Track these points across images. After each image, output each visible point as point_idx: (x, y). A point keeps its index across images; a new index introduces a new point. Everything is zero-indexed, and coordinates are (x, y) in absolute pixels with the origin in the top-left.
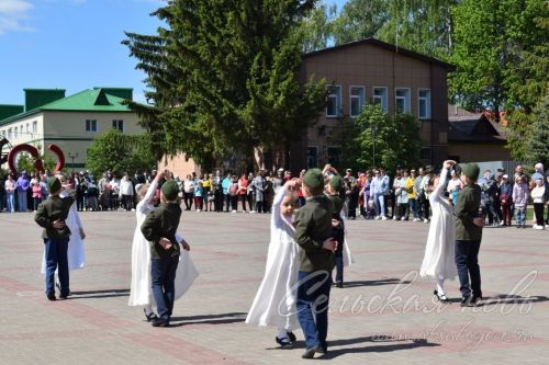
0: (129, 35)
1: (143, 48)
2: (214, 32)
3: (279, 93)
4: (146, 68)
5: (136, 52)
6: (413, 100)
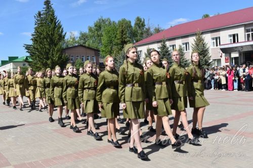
0: (25, 45)
1: (28, 47)
2: (41, 44)
4: (29, 52)
5: (26, 48)
6: (91, 58)
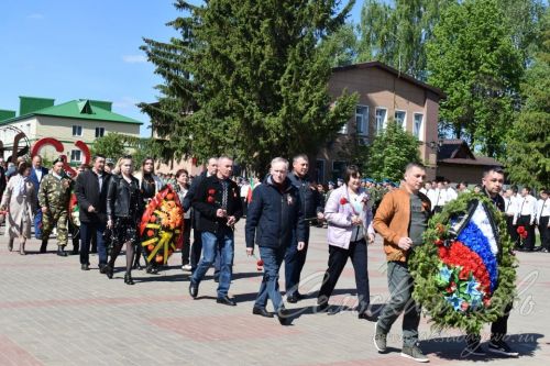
0: (147, 41)
3: (312, 103)
6: (409, 122)
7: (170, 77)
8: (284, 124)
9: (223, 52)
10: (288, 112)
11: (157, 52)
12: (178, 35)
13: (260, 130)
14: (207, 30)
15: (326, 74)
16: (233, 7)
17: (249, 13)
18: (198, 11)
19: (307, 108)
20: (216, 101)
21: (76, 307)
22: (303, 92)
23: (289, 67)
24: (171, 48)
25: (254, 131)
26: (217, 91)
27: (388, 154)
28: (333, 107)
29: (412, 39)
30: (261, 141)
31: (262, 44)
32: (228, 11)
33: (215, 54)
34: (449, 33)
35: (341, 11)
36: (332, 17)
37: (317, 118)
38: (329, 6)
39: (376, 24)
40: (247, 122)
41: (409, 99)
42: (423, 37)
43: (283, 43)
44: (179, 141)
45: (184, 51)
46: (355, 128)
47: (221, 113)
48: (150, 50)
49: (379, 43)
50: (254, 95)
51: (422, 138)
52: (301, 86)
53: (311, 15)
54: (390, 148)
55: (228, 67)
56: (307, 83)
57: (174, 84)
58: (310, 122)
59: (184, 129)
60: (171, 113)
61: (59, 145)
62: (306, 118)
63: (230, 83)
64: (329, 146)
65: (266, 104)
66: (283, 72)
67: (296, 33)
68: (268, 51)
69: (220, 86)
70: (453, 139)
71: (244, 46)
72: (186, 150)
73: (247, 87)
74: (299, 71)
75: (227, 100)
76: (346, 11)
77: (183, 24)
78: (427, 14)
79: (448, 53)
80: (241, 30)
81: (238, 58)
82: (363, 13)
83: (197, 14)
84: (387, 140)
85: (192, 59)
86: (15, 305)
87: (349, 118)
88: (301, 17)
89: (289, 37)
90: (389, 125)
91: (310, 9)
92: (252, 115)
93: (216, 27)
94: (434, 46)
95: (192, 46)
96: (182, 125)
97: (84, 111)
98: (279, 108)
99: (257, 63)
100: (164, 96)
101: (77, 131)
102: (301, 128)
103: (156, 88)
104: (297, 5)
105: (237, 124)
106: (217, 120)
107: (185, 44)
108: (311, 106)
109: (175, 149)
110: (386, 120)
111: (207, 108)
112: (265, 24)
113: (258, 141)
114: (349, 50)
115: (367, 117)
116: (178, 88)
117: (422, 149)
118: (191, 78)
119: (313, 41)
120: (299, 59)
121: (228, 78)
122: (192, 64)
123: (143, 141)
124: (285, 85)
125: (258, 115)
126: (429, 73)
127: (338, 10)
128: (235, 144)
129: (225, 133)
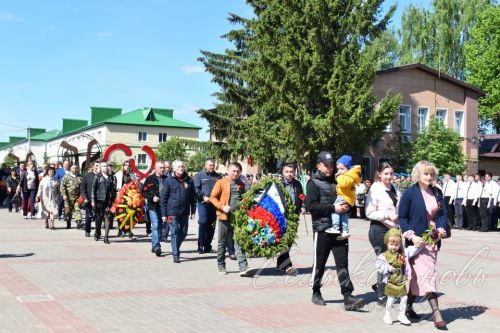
0: (204, 53)
3: (357, 105)
6: (450, 119)
7: (226, 85)
8: (333, 124)
9: (273, 60)
10: (335, 114)
11: (213, 63)
12: (232, 46)
13: (309, 131)
14: (259, 41)
15: (370, 77)
16: (283, 19)
17: (297, 23)
18: (249, 24)
19: (353, 109)
20: (268, 105)
21: (150, 298)
22: (349, 95)
23: (335, 72)
24: (225, 58)
25: (305, 131)
26: (270, 96)
27: (432, 150)
28: (378, 108)
29: (450, 42)
30: (311, 142)
31: (310, 51)
32: (278, 22)
33: (267, 62)
34: (487, 35)
35: (383, 18)
36: (374, 24)
37: (363, 119)
38: (371, 14)
39: (416, 28)
40: (297, 124)
41: (450, 98)
42: (461, 39)
43: (329, 50)
44: (235, 143)
45: (238, 61)
46: (399, 127)
47: (273, 116)
48: (207, 61)
49: (419, 46)
50: (303, 99)
51: (463, 133)
52: (347, 89)
53: (355, 23)
54: (433, 144)
55: (279, 74)
56: (353, 86)
57: (230, 91)
58: (356, 122)
59: (240, 132)
60: (228, 118)
61: (127, 150)
62: (352, 119)
63: (281, 89)
64: (375, 144)
65: (315, 107)
66: (330, 77)
67: (341, 40)
68: (315, 57)
69: (271, 91)
70: (492, 134)
71: (293, 54)
72: (241, 151)
73: (296, 92)
74: (345, 75)
75: (278, 105)
76: (387, 18)
77: (236, 36)
78: (464, 18)
79: (486, 53)
80: (290, 40)
81: (288, 65)
82: (404, 19)
83: (249, 25)
84: (429, 137)
85: (245, 68)
86: (95, 296)
87: (392, 118)
88: (346, 25)
89: (334, 44)
90: (432, 123)
91: (354, 18)
92: (302, 117)
93: (267, 36)
94: (472, 47)
95: (245, 56)
96: (237, 128)
97: (148, 119)
98: (326, 110)
99: (306, 69)
100: (221, 103)
101: (142, 136)
102: (348, 128)
103: (213, 95)
104: (342, 14)
105: (289, 126)
106: (269, 123)
107: (239, 54)
108: (357, 107)
109: (232, 151)
110: (428, 118)
111: (260, 113)
112: (312, 33)
113: (308, 142)
114: (391, 53)
115: (410, 116)
116: (234, 95)
117: (464, 145)
118: (245, 85)
119: (357, 47)
120: (344, 63)
121: (279, 84)
122: (246, 72)
123: (203, 144)
124: (332, 88)
125: (307, 117)
126: (468, 72)
127: (380, 17)
128: (287, 145)
129: (277, 135)
